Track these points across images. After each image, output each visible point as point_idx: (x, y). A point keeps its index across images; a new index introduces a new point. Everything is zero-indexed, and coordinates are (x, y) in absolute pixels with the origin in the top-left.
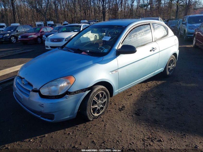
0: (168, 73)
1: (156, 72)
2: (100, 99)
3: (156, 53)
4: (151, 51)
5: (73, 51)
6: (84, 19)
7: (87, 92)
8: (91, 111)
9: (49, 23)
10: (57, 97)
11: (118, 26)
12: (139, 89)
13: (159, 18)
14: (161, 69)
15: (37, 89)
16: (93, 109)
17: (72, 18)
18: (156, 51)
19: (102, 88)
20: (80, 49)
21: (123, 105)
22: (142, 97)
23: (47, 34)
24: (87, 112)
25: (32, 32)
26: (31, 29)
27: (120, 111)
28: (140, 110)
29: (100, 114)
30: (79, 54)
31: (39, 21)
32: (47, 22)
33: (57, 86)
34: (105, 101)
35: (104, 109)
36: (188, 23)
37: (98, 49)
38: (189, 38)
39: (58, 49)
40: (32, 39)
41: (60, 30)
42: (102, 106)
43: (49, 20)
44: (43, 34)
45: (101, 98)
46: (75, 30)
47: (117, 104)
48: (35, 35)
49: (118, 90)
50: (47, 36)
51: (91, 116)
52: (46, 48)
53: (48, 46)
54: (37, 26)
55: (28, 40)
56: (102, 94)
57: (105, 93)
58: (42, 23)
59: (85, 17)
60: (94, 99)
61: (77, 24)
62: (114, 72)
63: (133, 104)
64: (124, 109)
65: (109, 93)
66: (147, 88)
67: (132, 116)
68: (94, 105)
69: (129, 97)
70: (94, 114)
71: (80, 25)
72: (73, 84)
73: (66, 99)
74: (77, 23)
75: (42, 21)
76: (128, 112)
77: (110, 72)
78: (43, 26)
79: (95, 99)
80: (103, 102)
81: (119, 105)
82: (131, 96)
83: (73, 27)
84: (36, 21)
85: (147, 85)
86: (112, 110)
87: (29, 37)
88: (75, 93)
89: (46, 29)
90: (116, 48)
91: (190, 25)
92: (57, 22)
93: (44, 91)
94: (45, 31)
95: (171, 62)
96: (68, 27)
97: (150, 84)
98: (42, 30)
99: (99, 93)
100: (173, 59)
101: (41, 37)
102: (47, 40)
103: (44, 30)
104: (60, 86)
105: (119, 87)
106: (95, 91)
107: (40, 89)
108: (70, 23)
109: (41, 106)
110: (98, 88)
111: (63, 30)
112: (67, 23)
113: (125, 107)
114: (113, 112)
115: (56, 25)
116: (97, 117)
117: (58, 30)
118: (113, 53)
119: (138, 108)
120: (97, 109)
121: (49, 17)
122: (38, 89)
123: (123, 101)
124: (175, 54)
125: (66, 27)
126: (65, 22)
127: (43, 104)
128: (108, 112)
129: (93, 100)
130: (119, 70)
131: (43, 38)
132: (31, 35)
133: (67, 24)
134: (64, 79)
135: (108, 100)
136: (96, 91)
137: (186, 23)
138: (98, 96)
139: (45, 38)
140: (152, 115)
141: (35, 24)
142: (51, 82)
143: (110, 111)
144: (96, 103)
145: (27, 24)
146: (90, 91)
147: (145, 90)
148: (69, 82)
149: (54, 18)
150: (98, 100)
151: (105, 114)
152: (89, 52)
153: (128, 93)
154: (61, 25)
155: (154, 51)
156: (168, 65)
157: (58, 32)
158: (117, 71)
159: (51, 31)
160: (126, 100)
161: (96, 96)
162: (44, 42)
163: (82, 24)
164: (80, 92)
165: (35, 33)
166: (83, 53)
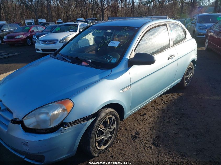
0: (186, 84)
1: (173, 84)
2: (108, 127)
3: (174, 61)
4: (168, 59)
5: (70, 61)
6: (81, 17)
7: (91, 121)
8: (96, 144)
9: (40, 21)
10: (48, 131)
11: (129, 27)
12: (153, 106)
13: (167, 17)
14: (179, 80)
15: (18, 119)
16: (98, 142)
17: (67, 16)
18: (174, 59)
19: (111, 112)
20: (79, 58)
21: (136, 130)
22: (158, 117)
23: (38, 34)
24: (91, 148)
25: (20, 32)
26: (18, 29)
27: (134, 139)
28: (159, 137)
29: (108, 146)
30: (79, 65)
31: (29, 19)
32: (38, 20)
33: (47, 113)
34: (114, 128)
35: (112, 138)
36: (198, 22)
37: (104, 58)
38: (199, 39)
39: (50, 56)
40: (20, 39)
41: (53, 30)
42: (110, 135)
43: (41, 18)
44: (34, 34)
45: (110, 124)
46: (71, 30)
47: (128, 129)
48: (23, 35)
49: (129, 112)
50: (38, 37)
51: (97, 151)
52: (37, 52)
53: (39, 49)
54: (26, 24)
55: (15, 42)
56: (110, 119)
57: (114, 118)
58: (33, 21)
59: (81, 15)
60: (100, 128)
61: (73, 23)
62: (125, 90)
63: (149, 129)
64: (138, 137)
65: (119, 118)
66: (162, 103)
67: (150, 147)
68: (100, 136)
69: (142, 118)
70: (100, 147)
71: (77, 23)
72: (70, 111)
73: (62, 133)
74: (72, 21)
75: (32, 19)
76: (144, 141)
77: (121, 89)
78: (33, 24)
79: (102, 127)
80: (111, 130)
81: (131, 131)
82: (145, 116)
83: (68, 27)
84: (26, 19)
85: (162, 100)
86: (122, 139)
87: (16, 38)
88: (74, 123)
89: (37, 29)
90: (128, 57)
91: (200, 25)
92: (50, 20)
93: (30, 122)
94: (36, 30)
95: (189, 70)
96: (62, 26)
97: (165, 97)
98: (32, 30)
99: (107, 119)
100: (191, 67)
101: (31, 37)
102: (37, 41)
103: (34, 29)
104: (52, 114)
105: (132, 107)
106: (101, 118)
107: (23, 118)
108: (65, 22)
109: (26, 144)
110: (106, 113)
111: (57, 30)
112: (62, 21)
113: (139, 134)
114: (124, 142)
115: (48, 24)
116: (104, 151)
117: (51, 29)
118: (123, 64)
119: (156, 135)
120: (104, 140)
121: (40, 14)
122: (20, 118)
123: (136, 123)
124: (193, 61)
125: (60, 26)
126: (59, 20)
127: (27, 142)
128: (117, 142)
129: (99, 130)
130: (132, 86)
131: (34, 39)
132: (19, 35)
133: (61, 23)
134: (57, 104)
135: (117, 126)
136: (102, 116)
137: (196, 23)
138: (105, 124)
139: (35, 38)
140: (175, 145)
141: (24, 22)
142: (39, 109)
143: (120, 140)
144: (102, 133)
145: (15, 22)
146: (94, 118)
147: (160, 107)
148: (65, 108)
149: (46, 16)
150: (105, 129)
151: (114, 146)
152: (91, 62)
153: (140, 113)
154: (55, 24)
155: (172, 58)
156: (186, 74)
157: (51, 33)
158: (129, 87)
159: (43, 31)
160: (140, 122)
161: (103, 123)
162: (34, 44)
163: (79, 23)
164: (81, 121)
165: (23, 33)
166: (83, 63)
